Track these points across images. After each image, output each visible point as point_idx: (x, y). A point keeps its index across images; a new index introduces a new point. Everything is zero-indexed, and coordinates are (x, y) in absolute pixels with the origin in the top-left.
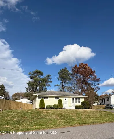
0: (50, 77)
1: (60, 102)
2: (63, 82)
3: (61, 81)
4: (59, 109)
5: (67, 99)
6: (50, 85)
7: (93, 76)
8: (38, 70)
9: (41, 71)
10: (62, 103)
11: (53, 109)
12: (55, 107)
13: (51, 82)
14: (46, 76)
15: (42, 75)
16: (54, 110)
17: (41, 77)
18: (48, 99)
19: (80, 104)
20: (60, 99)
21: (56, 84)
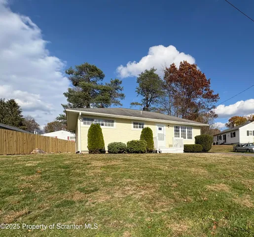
0: (121, 86)
1: (147, 135)
2: (147, 99)
3: (144, 98)
4: (145, 152)
5: (165, 128)
6: (121, 103)
7: (206, 90)
8: (91, 64)
9: (98, 68)
10: (152, 138)
11: (129, 152)
12: (132, 148)
13: (122, 95)
14: (112, 82)
15: (101, 76)
16: (132, 155)
17: (99, 82)
18: (113, 126)
19: (192, 142)
20: (145, 126)
21: (134, 102)
